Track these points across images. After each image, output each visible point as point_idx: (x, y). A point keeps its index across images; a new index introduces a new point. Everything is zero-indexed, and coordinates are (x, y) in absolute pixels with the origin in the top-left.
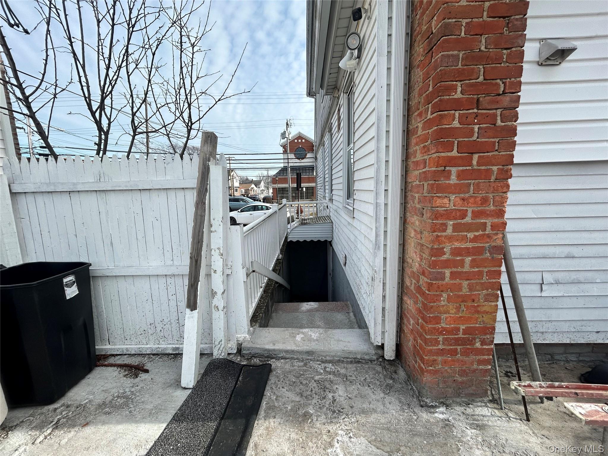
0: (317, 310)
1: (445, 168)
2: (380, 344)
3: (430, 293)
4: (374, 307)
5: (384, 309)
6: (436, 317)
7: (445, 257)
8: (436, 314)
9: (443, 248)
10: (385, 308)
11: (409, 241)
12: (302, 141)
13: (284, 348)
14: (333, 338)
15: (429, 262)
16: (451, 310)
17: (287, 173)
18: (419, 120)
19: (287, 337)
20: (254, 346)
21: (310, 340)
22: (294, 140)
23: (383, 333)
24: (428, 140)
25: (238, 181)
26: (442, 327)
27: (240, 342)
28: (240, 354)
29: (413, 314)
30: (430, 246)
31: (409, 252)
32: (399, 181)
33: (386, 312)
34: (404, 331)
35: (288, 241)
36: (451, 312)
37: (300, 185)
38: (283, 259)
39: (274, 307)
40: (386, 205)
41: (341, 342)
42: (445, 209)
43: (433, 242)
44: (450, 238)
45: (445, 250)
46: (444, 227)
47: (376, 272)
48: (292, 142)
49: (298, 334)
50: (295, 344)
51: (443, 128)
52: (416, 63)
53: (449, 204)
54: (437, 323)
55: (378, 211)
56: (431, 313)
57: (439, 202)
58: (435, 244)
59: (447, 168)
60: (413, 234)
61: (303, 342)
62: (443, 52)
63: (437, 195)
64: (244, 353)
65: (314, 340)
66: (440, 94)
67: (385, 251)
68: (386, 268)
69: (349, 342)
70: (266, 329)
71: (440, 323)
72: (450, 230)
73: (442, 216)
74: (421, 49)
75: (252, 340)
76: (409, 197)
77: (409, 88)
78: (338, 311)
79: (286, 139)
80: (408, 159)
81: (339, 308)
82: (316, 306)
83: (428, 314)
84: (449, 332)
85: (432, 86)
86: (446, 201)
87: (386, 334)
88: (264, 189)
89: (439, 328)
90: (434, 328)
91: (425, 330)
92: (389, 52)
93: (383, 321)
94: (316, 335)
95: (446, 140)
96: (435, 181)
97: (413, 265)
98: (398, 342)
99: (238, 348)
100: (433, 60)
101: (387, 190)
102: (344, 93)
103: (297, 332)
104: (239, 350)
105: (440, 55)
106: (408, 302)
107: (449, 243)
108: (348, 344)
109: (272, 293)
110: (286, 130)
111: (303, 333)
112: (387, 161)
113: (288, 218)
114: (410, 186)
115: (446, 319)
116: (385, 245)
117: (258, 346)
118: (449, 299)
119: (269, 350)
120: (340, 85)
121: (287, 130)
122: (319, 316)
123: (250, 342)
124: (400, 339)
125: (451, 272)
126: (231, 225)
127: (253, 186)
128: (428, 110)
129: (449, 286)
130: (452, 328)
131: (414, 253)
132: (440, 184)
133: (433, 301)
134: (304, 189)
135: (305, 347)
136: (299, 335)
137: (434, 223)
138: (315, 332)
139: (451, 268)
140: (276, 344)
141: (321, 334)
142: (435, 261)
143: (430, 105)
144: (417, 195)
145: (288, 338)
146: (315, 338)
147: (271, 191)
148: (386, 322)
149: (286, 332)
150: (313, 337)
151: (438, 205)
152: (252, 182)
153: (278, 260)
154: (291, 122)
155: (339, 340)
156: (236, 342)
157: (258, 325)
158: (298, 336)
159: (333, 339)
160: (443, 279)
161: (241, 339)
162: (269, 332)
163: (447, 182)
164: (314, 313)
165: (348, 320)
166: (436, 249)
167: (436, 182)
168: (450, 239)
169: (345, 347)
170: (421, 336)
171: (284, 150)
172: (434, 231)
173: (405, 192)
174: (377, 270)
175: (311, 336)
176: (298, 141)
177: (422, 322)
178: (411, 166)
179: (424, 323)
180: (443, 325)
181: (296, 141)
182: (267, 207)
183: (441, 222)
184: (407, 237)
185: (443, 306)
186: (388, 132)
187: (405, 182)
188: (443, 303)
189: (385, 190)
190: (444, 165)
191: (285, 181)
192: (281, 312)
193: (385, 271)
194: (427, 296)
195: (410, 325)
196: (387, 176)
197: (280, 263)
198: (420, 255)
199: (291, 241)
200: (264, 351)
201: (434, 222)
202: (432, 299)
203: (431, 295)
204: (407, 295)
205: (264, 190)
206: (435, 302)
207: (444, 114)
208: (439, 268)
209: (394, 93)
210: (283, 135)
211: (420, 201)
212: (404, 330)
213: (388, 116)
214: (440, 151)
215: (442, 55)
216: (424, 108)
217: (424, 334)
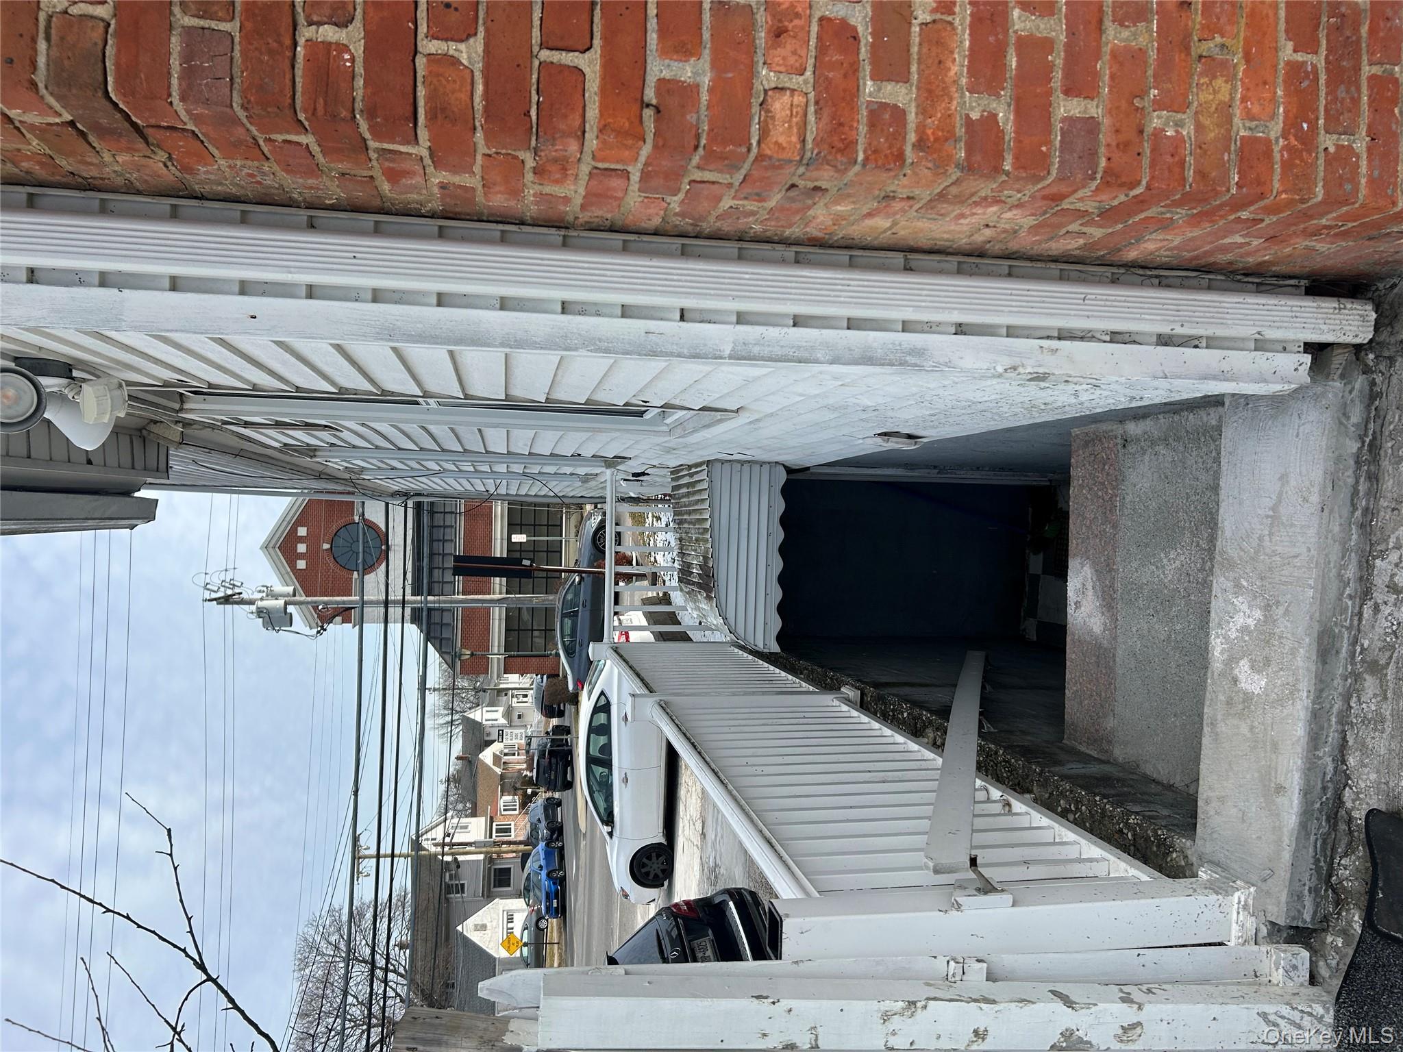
0: (1105, 570)
1: (648, 106)
2: (1307, 359)
3: (1144, 182)
4: (1155, 378)
5: (1164, 341)
6: (1242, 159)
7: (1005, 116)
8: (1230, 157)
9: (969, 122)
10: (1159, 336)
11: (902, 233)
12: (301, 540)
13: (1299, 750)
14: (1261, 539)
15: (1018, 179)
16: (1220, 96)
17: (442, 610)
18: (418, 180)
19: (1244, 729)
20: (1283, 873)
21: (1265, 635)
22: (298, 574)
23: (1261, 345)
24: (516, 158)
25: (464, 820)
26: (1285, 135)
27: (1264, 931)
28: (1315, 930)
29: (1209, 234)
30: (955, 174)
31: (946, 236)
32: (655, 262)
33: (1179, 330)
34: (1265, 262)
35: (776, 648)
36: (1224, 96)
37: (500, 560)
38: (860, 682)
39: (1083, 748)
40: (742, 318)
41: (1282, 510)
42: (812, 109)
43: (940, 167)
44: (930, 92)
45: (975, 116)
46: (887, 116)
47: (1015, 368)
48: (308, 582)
49: (1235, 681)
50: (1280, 701)
51: (486, 110)
52: (169, 175)
53: (793, 91)
54: (1268, 154)
55: (766, 351)
56: (1225, 178)
57: (782, 135)
58: (950, 156)
59: (650, 95)
60: (881, 223)
61: (1273, 668)
62: (170, 95)
63: (754, 142)
64: (1313, 918)
65: (1268, 619)
66: (344, 113)
67: (929, 327)
68: (999, 326)
69: (1284, 478)
70: (1207, 810)
71: (1268, 142)
72: (901, 95)
73: (841, 124)
74: (119, 159)
75: (1254, 878)
76: (726, 226)
77: (265, 200)
78: (1117, 480)
79: (291, 609)
80: (563, 221)
81: (1101, 477)
82: (1088, 571)
83: (1228, 190)
84: (1302, 106)
85: (298, 133)
86: (779, 105)
87: (1270, 334)
88: (501, 709)
89: (1288, 148)
90: (1287, 166)
91: (1290, 203)
92: (105, 280)
93: (1212, 343)
94: (1245, 607)
95: (535, 98)
96: (696, 147)
97: (1007, 226)
98: (1303, 282)
99: (1290, 941)
100: (191, 126)
101: (682, 310)
102: (181, 410)
103: (1226, 684)
104: (1298, 935)
105: (179, 106)
106: (1151, 246)
107: (951, 99)
108: (1293, 483)
109: (1028, 753)
110: (253, 608)
111: (1232, 661)
112: (565, 308)
113: (662, 637)
114: (677, 221)
115: (1252, 119)
116: (906, 327)
117: (1287, 856)
118: (1175, 103)
119: (1306, 813)
120: (139, 417)
121: (251, 602)
122: (1135, 564)
123: (1264, 887)
124: (1291, 277)
125: (1068, 92)
126: (778, 957)
127: (487, 756)
128: (390, 151)
129: (1124, 104)
130: (1287, 94)
131: (962, 221)
132: (711, 130)
133: (1177, 170)
134: (516, 538)
135: (1299, 662)
136: (1242, 677)
137: (866, 159)
138: (1230, 608)
139: (1050, 93)
140: (1281, 779)
141: (1238, 586)
142: (1016, 158)
143: (372, 144)
144: (727, 203)
145: (1252, 728)
146: (1258, 614)
147: (513, 680)
148: (1220, 332)
149: (1222, 728)
150: (1251, 623)
151: (794, 139)
152: (469, 760)
153: (863, 706)
154: (216, 581)
155: (1274, 518)
156: (1264, 948)
157: (1181, 842)
158: (1243, 685)
159: (1267, 543)
160: (1091, 125)
161: (1248, 925)
162: (1222, 800)
163: (704, 97)
164: (1118, 585)
165: (1161, 449)
166: (969, 152)
167: (703, 141)
168: (932, 93)
169: (1305, 500)
170: (1306, 215)
171: (338, 619)
172: (900, 157)
173: (696, 237)
174: (1007, 362)
175: (1244, 629)
176: (301, 556)
177: (1252, 208)
178: (600, 213)
179: (1261, 204)
180: (1276, 129)
181: (301, 564)
182: (596, 710)
183: (863, 129)
184: (885, 238)
185: (1199, 127)
186: (442, 300)
187: (655, 234)
188: (1188, 130)
189: (682, 318)
190: (635, 108)
191: (477, 620)
192: (1110, 723)
193: (1012, 332)
194: (1154, 192)
195: (1248, 244)
196: (626, 312)
197: (880, 699)
198: (976, 204)
199: (780, 638)
200: (1308, 834)
201: (861, 157)
202: (1170, 171)
203: (1152, 178)
204: (1120, 250)
205: (508, 713)
206: (1182, 163)
207: (429, 99)
208: (1048, 142)
209: (288, 269)
210: (274, 620)
211: (757, 194)
212: (1260, 264)
213: (377, 296)
214: (578, 122)
215: (183, 99)
216: (375, 163)
217: (1304, 206)
